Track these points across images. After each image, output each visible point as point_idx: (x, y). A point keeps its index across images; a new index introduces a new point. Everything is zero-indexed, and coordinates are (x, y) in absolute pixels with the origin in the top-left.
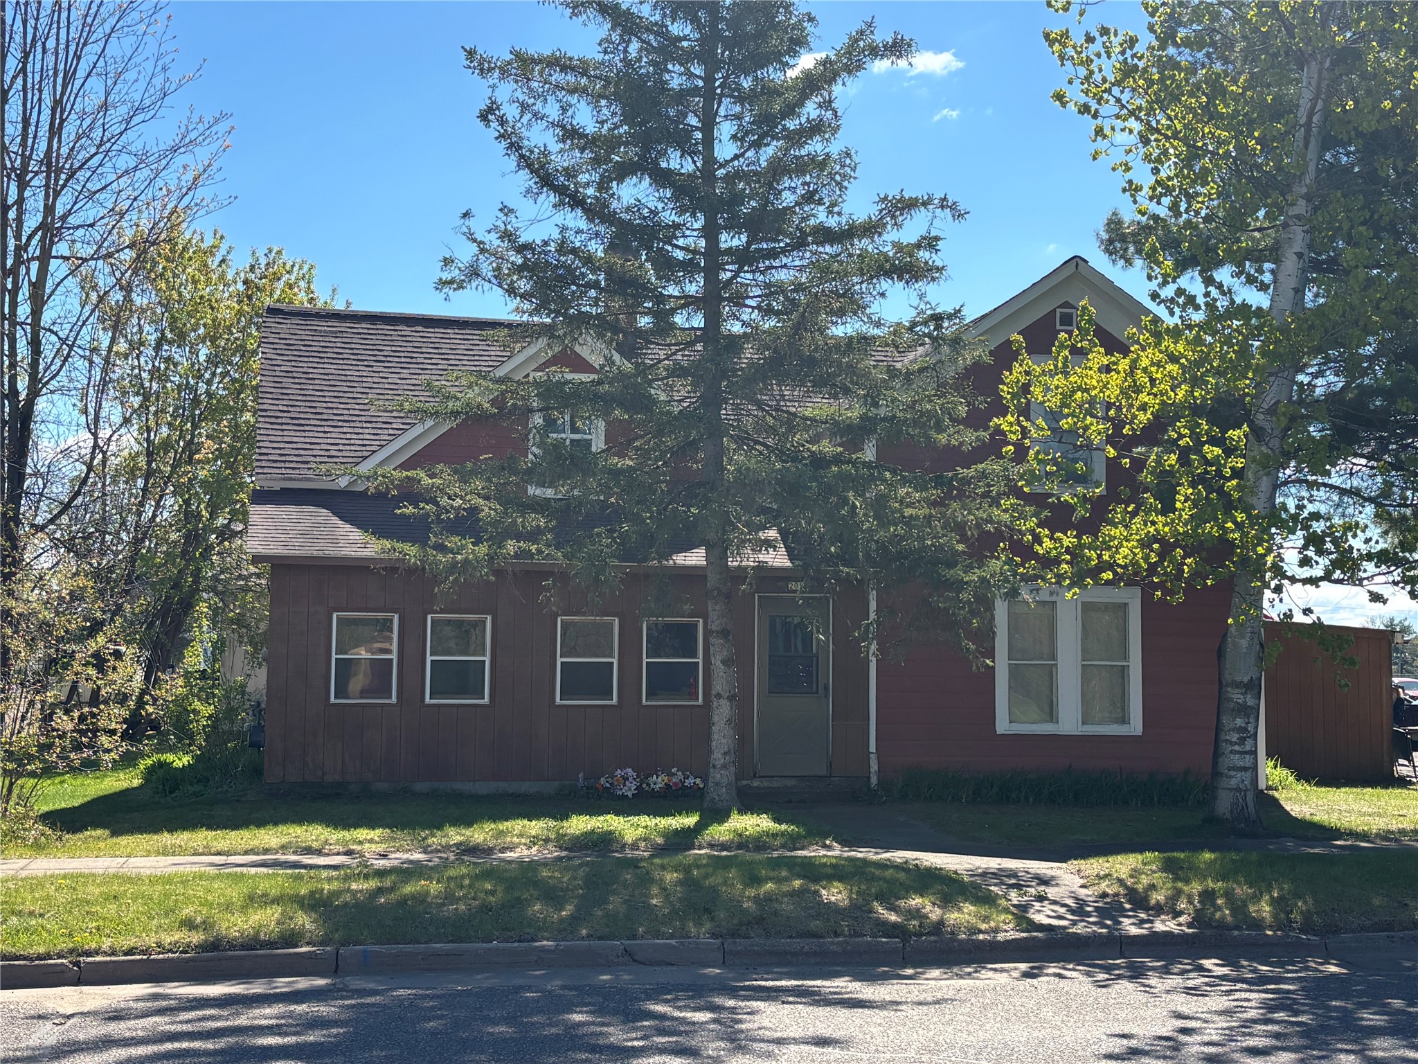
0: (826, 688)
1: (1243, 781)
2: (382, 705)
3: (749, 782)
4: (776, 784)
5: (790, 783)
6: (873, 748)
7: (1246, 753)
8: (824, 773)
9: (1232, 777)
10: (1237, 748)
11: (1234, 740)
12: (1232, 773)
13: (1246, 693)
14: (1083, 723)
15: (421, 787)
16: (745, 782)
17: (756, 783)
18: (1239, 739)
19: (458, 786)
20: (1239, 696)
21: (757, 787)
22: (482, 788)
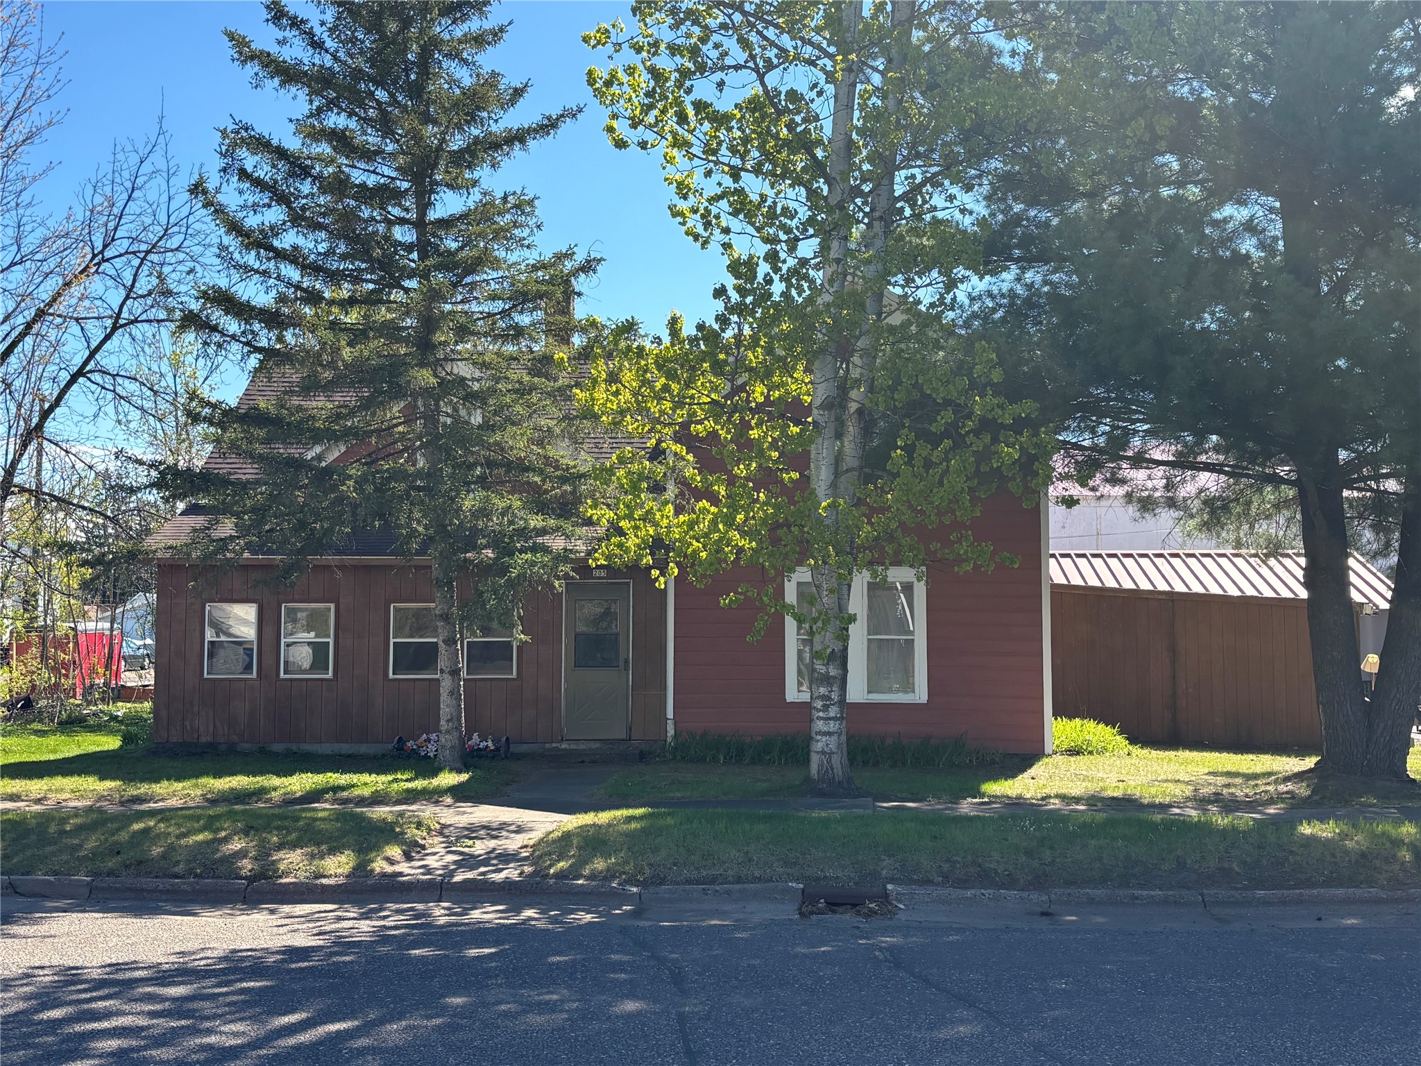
0: (627, 661)
1: (827, 745)
2: (245, 680)
3: (558, 745)
4: (582, 746)
5: (595, 745)
6: (670, 714)
7: (830, 719)
8: (624, 737)
9: (818, 741)
10: (821, 714)
11: (819, 707)
12: (819, 737)
13: (828, 664)
14: (869, 692)
15: (278, 747)
16: (554, 745)
17: (563, 746)
18: (824, 706)
19: (306, 747)
20: (821, 667)
21: (565, 750)
22: (326, 748)
